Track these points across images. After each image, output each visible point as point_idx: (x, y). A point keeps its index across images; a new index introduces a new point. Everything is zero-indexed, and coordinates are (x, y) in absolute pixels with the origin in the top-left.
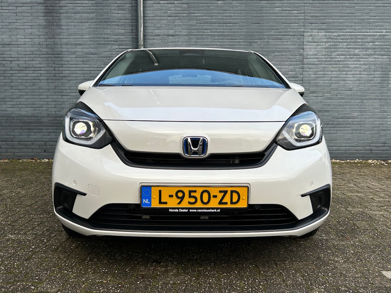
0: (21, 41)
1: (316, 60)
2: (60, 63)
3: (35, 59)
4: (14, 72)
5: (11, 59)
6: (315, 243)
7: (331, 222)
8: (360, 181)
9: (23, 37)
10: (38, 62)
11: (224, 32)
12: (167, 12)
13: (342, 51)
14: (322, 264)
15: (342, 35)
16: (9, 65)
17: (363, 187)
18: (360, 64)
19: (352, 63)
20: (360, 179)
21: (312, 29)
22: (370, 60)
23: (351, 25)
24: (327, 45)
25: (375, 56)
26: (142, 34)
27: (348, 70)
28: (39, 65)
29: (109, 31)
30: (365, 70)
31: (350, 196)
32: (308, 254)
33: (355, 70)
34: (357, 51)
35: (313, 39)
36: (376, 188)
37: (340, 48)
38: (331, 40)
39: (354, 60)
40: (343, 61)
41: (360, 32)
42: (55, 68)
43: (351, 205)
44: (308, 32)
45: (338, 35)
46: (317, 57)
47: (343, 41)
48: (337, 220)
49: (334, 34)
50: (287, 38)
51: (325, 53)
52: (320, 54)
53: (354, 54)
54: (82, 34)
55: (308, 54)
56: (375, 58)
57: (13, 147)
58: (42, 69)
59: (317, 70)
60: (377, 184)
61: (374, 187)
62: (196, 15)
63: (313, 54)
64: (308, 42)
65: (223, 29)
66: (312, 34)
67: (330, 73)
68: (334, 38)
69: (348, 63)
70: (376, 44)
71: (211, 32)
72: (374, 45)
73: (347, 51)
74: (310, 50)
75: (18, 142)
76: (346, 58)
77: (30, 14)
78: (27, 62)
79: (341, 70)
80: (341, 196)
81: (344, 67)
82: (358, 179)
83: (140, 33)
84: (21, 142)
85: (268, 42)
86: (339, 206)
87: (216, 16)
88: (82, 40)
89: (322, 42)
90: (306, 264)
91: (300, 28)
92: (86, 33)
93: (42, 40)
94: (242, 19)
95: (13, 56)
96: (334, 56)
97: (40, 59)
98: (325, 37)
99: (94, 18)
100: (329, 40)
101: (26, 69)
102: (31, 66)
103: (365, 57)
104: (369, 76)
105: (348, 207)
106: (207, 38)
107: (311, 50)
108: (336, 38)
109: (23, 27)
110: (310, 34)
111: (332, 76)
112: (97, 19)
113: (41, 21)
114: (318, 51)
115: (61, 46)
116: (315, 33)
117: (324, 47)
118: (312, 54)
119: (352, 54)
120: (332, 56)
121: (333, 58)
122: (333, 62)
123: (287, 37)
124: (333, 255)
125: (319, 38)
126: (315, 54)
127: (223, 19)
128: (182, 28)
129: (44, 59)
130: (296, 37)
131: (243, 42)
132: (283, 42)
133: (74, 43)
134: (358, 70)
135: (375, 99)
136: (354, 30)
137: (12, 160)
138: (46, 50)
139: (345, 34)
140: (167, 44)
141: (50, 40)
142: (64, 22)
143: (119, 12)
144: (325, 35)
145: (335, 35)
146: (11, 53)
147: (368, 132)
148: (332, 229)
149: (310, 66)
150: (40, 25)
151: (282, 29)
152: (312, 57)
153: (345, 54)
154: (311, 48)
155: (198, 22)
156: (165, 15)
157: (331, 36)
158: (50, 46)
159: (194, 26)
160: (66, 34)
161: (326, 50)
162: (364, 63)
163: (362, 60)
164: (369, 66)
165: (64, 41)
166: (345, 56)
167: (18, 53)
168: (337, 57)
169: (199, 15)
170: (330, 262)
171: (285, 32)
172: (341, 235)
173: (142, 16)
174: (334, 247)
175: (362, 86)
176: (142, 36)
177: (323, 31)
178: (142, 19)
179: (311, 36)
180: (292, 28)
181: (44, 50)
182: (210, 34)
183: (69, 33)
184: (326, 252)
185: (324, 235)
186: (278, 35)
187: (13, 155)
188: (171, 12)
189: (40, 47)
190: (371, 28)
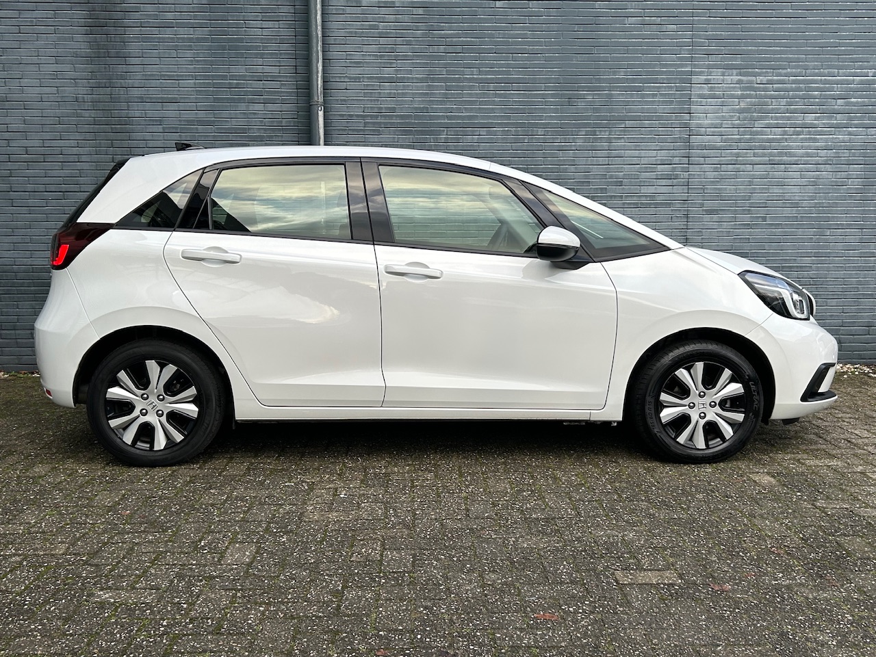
0: (32, 93)
1: (718, 138)
2: (125, 143)
3: (65, 135)
4: (16, 165)
5: (7, 135)
6: (768, 597)
7: (789, 539)
8: (827, 424)
9: (37, 83)
10: (73, 143)
11: (508, 73)
12: (378, 26)
13: (777, 118)
14: (794, 652)
15: (777, 80)
16: (3, 150)
17: (836, 440)
18: (817, 147)
19: (798, 146)
20: (825, 419)
21: (709, 67)
22: (839, 138)
23: (798, 58)
24: (743, 105)
25: (850, 129)
26: (319, 79)
27: (791, 161)
28: (75, 150)
29: (240, 70)
30: (827, 160)
31: (815, 466)
32: (759, 625)
33: (804, 160)
34: (810, 119)
35: (711, 89)
36: (866, 445)
37: (772, 111)
38: (752, 92)
39: (802, 138)
40: (778, 141)
41: (817, 73)
42: (115, 156)
43: (822, 493)
44: (700, 73)
45: (768, 80)
46: (721, 132)
47: (778, 95)
48: (801, 536)
49: (759, 79)
50: (654, 87)
51: (738, 121)
52: (727, 124)
53: (803, 124)
54: (177, 75)
55: (700, 124)
56: (850, 134)
58: (84, 158)
59: (720, 161)
60: (866, 434)
61: (860, 441)
62: (445, 34)
63: (712, 124)
64: (702, 96)
65: (508, 66)
66: (710, 79)
67: (749, 167)
68: (760, 87)
69: (791, 146)
70: (852, 102)
71: (480, 73)
72: (848, 104)
73: (789, 118)
74: (705, 116)
76: (785, 133)
77: (53, 28)
78: (47, 143)
79: (774, 160)
80: (794, 468)
81: (780, 155)
82: (822, 419)
83: (315, 77)
85: (610, 96)
86: (796, 495)
87: (491, 36)
88: (179, 90)
89: (733, 97)
90: (761, 651)
91: (682, 66)
92: (186, 75)
93: (82, 90)
94: (551, 44)
95: (13, 127)
96: (759, 129)
97: (77, 136)
98: (737, 85)
99: (205, 40)
100: (748, 92)
101: (44, 158)
102: (57, 151)
103: (829, 131)
104: (836, 175)
105: (816, 499)
106: (471, 88)
107: (708, 115)
108: (763, 88)
109: (35, 60)
110: (706, 79)
111: (755, 175)
112: (213, 41)
113: (80, 44)
114: (723, 119)
115: (128, 106)
116: (716, 76)
117: (737, 109)
118: (709, 124)
119: (799, 124)
120: (755, 129)
121: (757, 133)
122: (757, 144)
123: (652, 84)
124: (812, 627)
125: (726, 87)
126: (718, 124)
127: (507, 43)
128: (413, 63)
129: (88, 136)
130: (673, 85)
131: (553, 96)
132: (643, 96)
133: (159, 98)
134: (812, 160)
135: (849, 226)
136: (804, 71)
137: (16, 374)
138: (93, 113)
139: (783, 80)
140: (378, 100)
141: (102, 91)
142: (134, 48)
143: (265, 24)
144: (739, 82)
145: (761, 81)
146: (8, 120)
147: (834, 302)
148: (793, 557)
149: (705, 151)
150: (77, 54)
151: (643, 66)
152: (710, 132)
153: (784, 123)
154: (708, 110)
155: (450, 49)
156: (373, 33)
157: (751, 82)
159: (440, 58)
160: (139, 76)
161: (742, 116)
162: (825, 146)
163: (821, 139)
164: (836, 152)
165: (136, 92)
166: (783, 129)
167: (24, 121)
168: (766, 132)
169: (452, 34)
170: (809, 644)
171: (648, 73)
172: (817, 573)
173: (320, 35)
174: (809, 605)
175: (820, 197)
176: (319, 82)
177: (735, 72)
178: (320, 43)
179: (707, 82)
180: (665, 66)
181: (87, 114)
182: (476, 78)
183: (146, 75)
184: (795, 619)
185: (781, 575)
186: (634, 81)
187: (17, 362)
188: (386, 26)
189: (78, 105)
190: (841, 65)
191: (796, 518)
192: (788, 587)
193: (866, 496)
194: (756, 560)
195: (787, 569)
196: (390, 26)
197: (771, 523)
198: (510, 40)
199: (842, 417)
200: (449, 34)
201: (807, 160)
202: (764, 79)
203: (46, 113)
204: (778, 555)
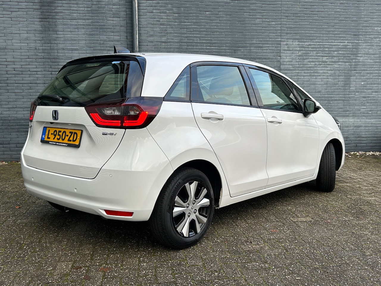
0: (17, 45)
1: (291, 66)
3: (31, 63)
4: (10, 76)
5: (6, 63)
8: (340, 172)
9: (19, 41)
10: (34, 66)
11: (211, 40)
12: (160, 21)
13: (312, 59)
15: (313, 44)
16: (4, 69)
17: (346, 177)
18: (327, 69)
19: (320, 69)
21: (287, 39)
22: (335, 66)
23: (320, 36)
24: (300, 54)
25: (339, 63)
26: (137, 41)
27: (318, 75)
28: (35, 70)
29: (105, 38)
30: (331, 75)
33: (323, 75)
34: (325, 59)
35: (288, 47)
36: (357, 178)
37: (311, 56)
38: (303, 49)
39: (322, 66)
40: (313, 67)
41: (327, 42)
42: (52, 72)
43: (348, 193)
44: (284, 41)
45: (309, 44)
46: (292, 64)
47: (313, 50)
49: (306, 43)
50: (267, 46)
51: (298, 60)
52: (294, 61)
53: (322, 61)
54: (78, 39)
55: (284, 61)
56: (339, 65)
57: (10, 149)
58: (39, 73)
59: (292, 75)
60: (356, 175)
61: (354, 177)
62: (186, 24)
63: (289, 61)
64: (284, 50)
65: (211, 37)
66: (288, 44)
67: (303, 77)
68: (306, 47)
69: (318, 69)
70: (340, 53)
71: (200, 40)
72: (338, 53)
73: (317, 59)
75: (15, 145)
76: (315, 64)
77: (26, 19)
78: (23, 67)
79: (312, 75)
81: (314, 73)
83: (135, 41)
84: (18, 145)
85: (250, 50)
87: (205, 25)
88: (79, 45)
89: (296, 50)
91: (277, 38)
92: (82, 39)
93: (39, 45)
94: (227, 29)
95: (9, 60)
97: (36, 64)
98: (298, 46)
99: (90, 25)
101: (22, 73)
102: (28, 70)
103: (331, 64)
104: (334, 80)
105: (347, 195)
106: (197, 46)
107: (287, 57)
108: (307, 47)
109: (18, 32)
110: (286, 44)
111: (305, 80)
112: (93, 25)
113: (37, 25)
114: (293, 59)
115: (58, 51)
116: (290, 42)
117: (298, 55)
118: (287, 61)
119: (321, 61)
120: (304, 63)
121: (305, 64)
122: (305, 68)
124: (361, 230)
125: (294, 46)
126: (290, 61)
127: (211, 28)
128: (174, 35)
129: (41, 64)
130: (274, 45)
131: (228, 49)
132: (263, 50)
133: (71, 48)
134: (326, 75)
135: (339, 100)
136: (322, 41)
137: (11, 163)
138: (43, 54)
139: (315, 44)
140: (160, 50)
141: (46, 45)
142: (60, 27)
143: (115, 19)
144: (298, 45)
146: (6, 57)
148: (346, 212)
150: (36, 30)
151: (262, 38)
152: (288, 64)
153: (315, 61)
154: (287, 55)
155: (189, 30)
156: (158, 23)
157: (303, 45)
158: (46, 51)
159: (185, 34)
160: (62, 39)
161: (300, 57)
162: (330, 69)
163: (329, 66)
164: (334, 72)
165: (61, 46)
167: (14, 57)
168: (308, 64)
169: (189, 24)
170: (362, 235)
171: (264, 41)
172: (356, 216)
173: (137, 24)
174: (358, 225)
175: (328, 88)
176: (137, 43)
177: (297, 41)
178: (137, 27)
179: (287, 45)
180: (271, 38)
181: (40, 54)
182: (199, 42)
183: (65, 39)
184: (355, 229)
185: (345, 217)
186: (259, 44)
187: (10, 158)
188: (163, 21)
189: (36, 51)
190: (336, 39)
191: (343, 201)
192: (349, 220)
193: (363, 194)
194: (334, 213)
195: (346, 216)
196: (165, 21)
197: (335, 202)
198: (212, 27)
199: (345, 170)
200: (188, 24)
201: (324, 75)
202: (308, 44)
203: (23, 54)
204: (342, 212)
